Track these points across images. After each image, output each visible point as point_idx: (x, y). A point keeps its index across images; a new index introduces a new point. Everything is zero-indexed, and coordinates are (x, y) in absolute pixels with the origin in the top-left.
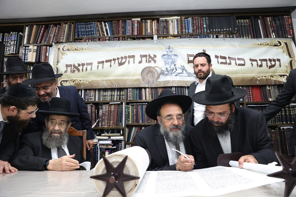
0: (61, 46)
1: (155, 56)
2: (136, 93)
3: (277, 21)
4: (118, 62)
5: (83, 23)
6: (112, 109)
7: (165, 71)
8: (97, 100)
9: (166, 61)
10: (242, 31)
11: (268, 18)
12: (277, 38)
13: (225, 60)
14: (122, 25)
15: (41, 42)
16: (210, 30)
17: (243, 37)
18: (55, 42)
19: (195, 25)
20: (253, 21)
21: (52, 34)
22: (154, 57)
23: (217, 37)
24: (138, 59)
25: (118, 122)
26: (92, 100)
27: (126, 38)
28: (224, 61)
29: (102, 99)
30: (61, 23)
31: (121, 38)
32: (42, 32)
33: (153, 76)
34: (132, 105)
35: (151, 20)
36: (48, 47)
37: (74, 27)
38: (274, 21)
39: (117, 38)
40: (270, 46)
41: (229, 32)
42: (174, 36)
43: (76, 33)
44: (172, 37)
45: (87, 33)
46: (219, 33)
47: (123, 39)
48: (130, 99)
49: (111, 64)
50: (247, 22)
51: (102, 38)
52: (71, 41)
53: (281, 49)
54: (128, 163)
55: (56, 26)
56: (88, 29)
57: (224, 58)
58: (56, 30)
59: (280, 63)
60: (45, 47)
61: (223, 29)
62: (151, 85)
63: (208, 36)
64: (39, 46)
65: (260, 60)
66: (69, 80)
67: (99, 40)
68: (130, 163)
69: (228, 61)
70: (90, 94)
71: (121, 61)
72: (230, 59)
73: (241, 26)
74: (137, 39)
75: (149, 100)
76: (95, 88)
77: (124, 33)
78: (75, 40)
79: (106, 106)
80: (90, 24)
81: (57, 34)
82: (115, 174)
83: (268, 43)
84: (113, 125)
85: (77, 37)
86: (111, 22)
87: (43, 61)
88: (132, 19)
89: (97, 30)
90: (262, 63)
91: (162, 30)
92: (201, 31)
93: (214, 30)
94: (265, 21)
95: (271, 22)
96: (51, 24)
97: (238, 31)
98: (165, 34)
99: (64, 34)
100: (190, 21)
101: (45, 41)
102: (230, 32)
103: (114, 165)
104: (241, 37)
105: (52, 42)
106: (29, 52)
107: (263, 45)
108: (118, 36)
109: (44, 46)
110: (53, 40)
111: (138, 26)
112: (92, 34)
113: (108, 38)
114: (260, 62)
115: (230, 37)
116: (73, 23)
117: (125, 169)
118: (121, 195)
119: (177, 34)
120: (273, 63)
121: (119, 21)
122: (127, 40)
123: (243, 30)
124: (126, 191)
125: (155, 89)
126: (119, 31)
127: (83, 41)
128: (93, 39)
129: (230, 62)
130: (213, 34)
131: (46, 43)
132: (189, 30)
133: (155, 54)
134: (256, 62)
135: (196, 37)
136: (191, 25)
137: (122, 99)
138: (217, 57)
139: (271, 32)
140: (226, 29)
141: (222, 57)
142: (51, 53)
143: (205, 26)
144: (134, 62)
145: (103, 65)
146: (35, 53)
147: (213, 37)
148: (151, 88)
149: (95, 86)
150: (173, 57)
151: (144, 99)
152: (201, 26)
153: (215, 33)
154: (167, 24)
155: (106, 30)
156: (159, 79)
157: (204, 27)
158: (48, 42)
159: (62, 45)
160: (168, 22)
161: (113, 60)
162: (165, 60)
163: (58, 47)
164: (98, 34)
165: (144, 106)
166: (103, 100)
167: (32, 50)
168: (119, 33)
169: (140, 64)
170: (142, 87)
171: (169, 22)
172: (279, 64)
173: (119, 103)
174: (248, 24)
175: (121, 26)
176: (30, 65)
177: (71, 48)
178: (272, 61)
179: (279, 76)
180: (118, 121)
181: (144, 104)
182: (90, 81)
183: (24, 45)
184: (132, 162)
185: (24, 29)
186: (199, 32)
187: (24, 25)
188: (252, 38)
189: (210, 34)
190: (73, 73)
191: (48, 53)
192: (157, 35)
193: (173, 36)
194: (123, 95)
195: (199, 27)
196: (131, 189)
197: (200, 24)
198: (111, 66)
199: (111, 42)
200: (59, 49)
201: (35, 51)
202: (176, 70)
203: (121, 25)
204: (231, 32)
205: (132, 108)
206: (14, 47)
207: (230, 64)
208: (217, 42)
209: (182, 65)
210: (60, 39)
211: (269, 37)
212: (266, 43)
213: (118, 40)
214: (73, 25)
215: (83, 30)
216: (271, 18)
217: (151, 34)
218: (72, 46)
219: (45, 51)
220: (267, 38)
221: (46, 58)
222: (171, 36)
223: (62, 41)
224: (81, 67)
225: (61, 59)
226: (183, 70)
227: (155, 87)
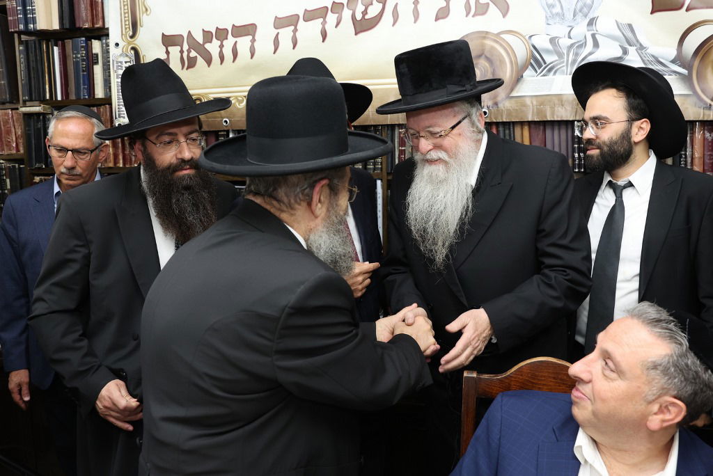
4: (353, 17)
7: (548, 51)
9: (552, 7)
49: (327, 27)
71: (365, 13)
87: (86, 25)
125: (501, 129)
137: (375, 169)
145: (295, 30)
156: (517, 89)
161: (332, 10)
169: (441, 21)
176: (47, 42)
190: (191, 70)
198: (324, 35)
202: (596, 44)
209: (625, 21)
224: (216, 43)
225: (145, 14)
226: (627, 46)
227: (499, 120)
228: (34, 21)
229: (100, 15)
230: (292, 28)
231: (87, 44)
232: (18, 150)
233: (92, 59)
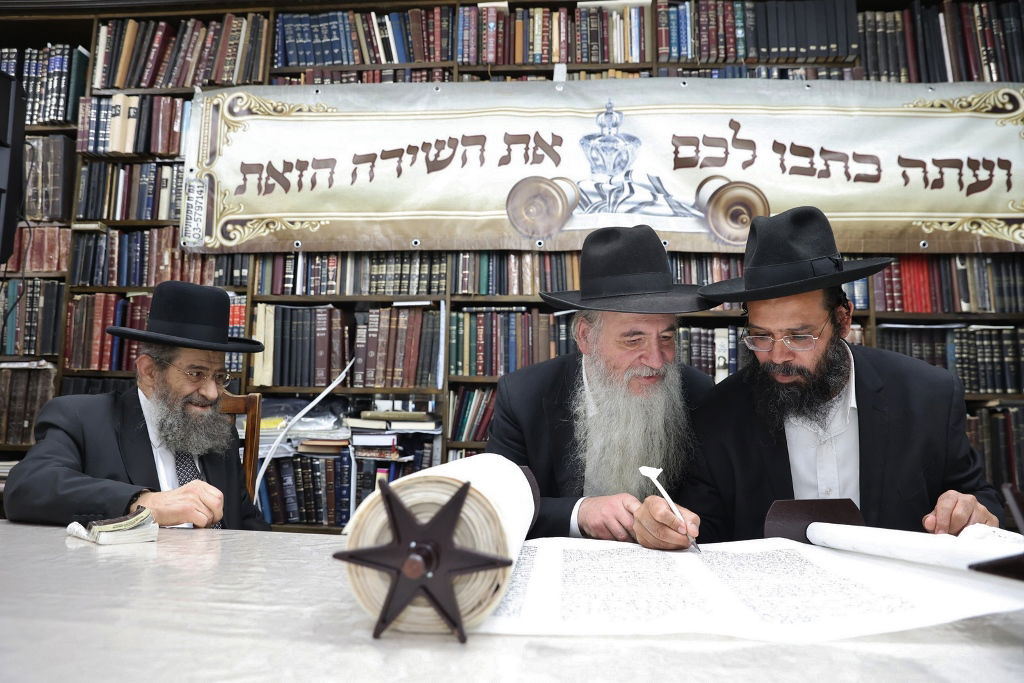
0: (224, 98)
1: (558, 140)
2: (489, 271)
3: (1009, 16)
4: (427, 158)
5: (302, 16)
6: (403, 326)
7: (593, 194)
8: (349, 291)
9: (597, 159)
10: (875, 53)
11: (976, 8)
12: (1006, 81)
13: (808, 160)
14: (441, 27)
15: (152, 82)
16: (758, 51)
17: (878, 78)
18: (201, 81)
19: (704, 28)
20: (919, 17)
21: (192, 53)
22: (554, 144)
23: (783, 75)
24: (496, 148)
25: (422, 370)
26: (333, 292)
27: (455, 72)
28: (804, 162)
29: (367, 289)
30: (224, 14)
31: (437, 74)
32: (156, 45)
33: (548, 212)
34: (472, 314)
35: (547, 10)
36: (179, 101)
37: (271, 30)
38: (1000, 17)
39: (425, 73)
40: (975, 111)
41: (827, 58)
42: (625, 67)
43: (277, 52)
44: (619, 73)
45: (318, 53)
46: (792, 60)
47: (444, 76)
48: (466, 292)
49: (402, 165)
50: (895, 22)
51: (371, 73)
52: (260, 79)
53: (1017, 124)
54: (469, 511)
55: (207, 25)
56: (321, 38)
57: (807, 152)
58: (205, 40)
59: (1009, 175)
60: (169, 99)
61: (807, 48)
62: (540, 244)
63: (749, 70)
64: (148, 97)
65: (936, 162)
66: (251, 220)
67: (360, 77)
68: (476, 510)
69: (819, 163)
70: (324, 272)
71: (437, 155)
72: (827, 157)
73: (874, 35)
74: (496, 78)
75: (533, 295)
76: (345, 250)
77: (449, 53)
78: (274, 78)
79: (379, 314)
80: (328, 20)
81: (210, 55)
82: (423, 545)
83: (970, 99)
84: (406, 381)
85: (280, 65)
86: (401, 14)
87: (160, 151)
88: (480, 5)
89: (352, 42)
90: (941, 173)
91: (585, 46)
92: (726, 53)
93: (774, 50)
94: (965, 16)
95: (986, 20)
96: (187, 18)
97: (859, 56)
98: (594, 59)
99: (235, 56)
100: (688, 15)
101: (168, 79)
102: (830, 60)
103: (418, 516)
104: (872, 78)
105: (194, 82)
106: (113, 116)
107: (951, 106)
108: (426, 64)
109: (165, 95)
110: (196, 75)
111: (497, 28)
112: (334, 57)
113: (390, 72)
114: (937, 169)
115: (829, 77)
116: (266, 15)
117: (458, 532)
118: (442, 622)
119: (638, 61)
120: (983, 174)
121: (433, 10)
122: (458, 81)
123: (880, 51)
124: (461, 607)
125: (554, 258)
126: (431, 46)
127: (302, 80)
128: (337, 75)
129: (824, 168)
130: (767, 62)
131: (170, 85)
132: (684, 49)
133: (555, 134)
134: (920, 170)
135: (705, 75)
136: (689, 29)
137: (439, 292)
138: (778, 147)
139: (984, 58)
140: (818, 47)
141: (798, 150)
142: (188, 125)
143: (740, 33)
144: (482, 160)
145: (373, 166)
146: (133, 122)
147: (769, 76)
148: (542, 254)
149: (342, 242)
150: (621, 144)
151: (515, 290)
152: (727, 35)
153: (774, 61)
154: (605, 25)
155: (386, 41)
156: (567, 224)
157: (736, 40)
158: (178, 83)
159: (229, 95)
160: (607, 19)
161: (409, 152)
162: (594, 154)
163: (215, 102)
164: (357, 58)
165: (512, 315)
166: (369, 292)
167: (123, 111)
168: (429, 54)
169: (503, 167)
170: (510, 248)
171: (611, 16)
172: (1006, 178)
173: (428, 303)
174: (899, 30)
175: (437, 30)
176: (115, 165)
177: (260, 106)
178: (981, 167)
179: (1002, 223)
180: (420, 368)
181: (514, 308)
182: (328, 223)
183: (95, 92)
184: (484, 506)
185: (94, 35)
186: (718, 57)
187: (92, 21)
188: (909, 81)
189: (758, 62)
190: (267, 195)
191: (179, 121)
192: (567, 63)
193: (623, 70)
194: (439, 277)
195: (717, 36)
196: (480, 603)
197: (721, 25)
198: (399, 172)
199: (400, 84)
200: (217, 107)
201: (132, 114)
202: (632, 191)
203: (437, 23)
204: (837, 57)
205: (473, 322)
206: (58, 98)
207: (826, 174)
208: (782, 94)
209: (654, 174)
210: (220, 72)
211: (975, 77)
212: (960, 100)
213: (427, 81)
214: (266, 21)
215: (301, 41)
216: (988, 7)
217: (545, 58)
218: (265, 98)
219: (168, 113)
220: (966, 83)
221: (173, 139)
222: (617, 70)
223: (228, 81)
224: (295, 173)
225: (225, 145)
226: (656, 194)
227: (553, 249)
228: (105, 144)
229: (177, 144)
230: (371, 164)
231: (157, 171)
232: (59, 268)
233: (158, 184)
